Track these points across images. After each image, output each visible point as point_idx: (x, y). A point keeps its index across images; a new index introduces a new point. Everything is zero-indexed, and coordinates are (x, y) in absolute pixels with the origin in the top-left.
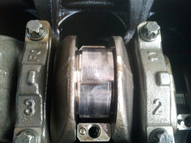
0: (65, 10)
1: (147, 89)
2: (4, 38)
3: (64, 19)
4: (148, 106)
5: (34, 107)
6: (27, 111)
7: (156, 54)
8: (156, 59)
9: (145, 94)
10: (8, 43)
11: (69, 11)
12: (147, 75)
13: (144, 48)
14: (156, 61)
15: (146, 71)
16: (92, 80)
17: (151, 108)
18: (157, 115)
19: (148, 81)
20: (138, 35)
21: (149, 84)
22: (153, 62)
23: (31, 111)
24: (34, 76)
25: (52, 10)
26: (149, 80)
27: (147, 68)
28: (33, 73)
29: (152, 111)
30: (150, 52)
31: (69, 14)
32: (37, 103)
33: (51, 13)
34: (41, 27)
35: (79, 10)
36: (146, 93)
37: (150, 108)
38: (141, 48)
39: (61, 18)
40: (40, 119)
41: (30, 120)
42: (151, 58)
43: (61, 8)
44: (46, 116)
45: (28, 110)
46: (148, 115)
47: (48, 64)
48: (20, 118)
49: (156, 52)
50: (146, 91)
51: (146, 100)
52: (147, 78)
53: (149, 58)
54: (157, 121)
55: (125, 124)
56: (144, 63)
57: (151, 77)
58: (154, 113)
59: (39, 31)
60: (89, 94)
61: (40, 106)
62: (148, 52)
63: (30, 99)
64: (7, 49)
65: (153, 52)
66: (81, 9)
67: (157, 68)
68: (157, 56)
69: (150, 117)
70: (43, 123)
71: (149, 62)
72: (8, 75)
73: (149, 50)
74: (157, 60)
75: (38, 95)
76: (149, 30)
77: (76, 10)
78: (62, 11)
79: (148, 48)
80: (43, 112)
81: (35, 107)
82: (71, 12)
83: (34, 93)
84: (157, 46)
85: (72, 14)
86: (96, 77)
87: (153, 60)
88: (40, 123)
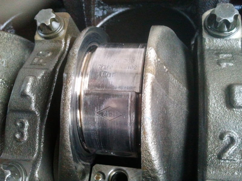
0: (107, 7)
1: (208, 112)
2: (7, 35)
3: (105, 20)
4: (209, 142)
5: (26, 130)
6: (18, 136)
7: (232, 56)
8: (231, 64)
9: (205, 121)
10: (13, 42)
11: (112, 8)
12: (210, 89)
13: (211, 48)
14: (230, 67)
15: (210, 82)
16: (103, 87)
17: (215, 148)
18: (225, 160)
19: (212, 99)
20: (203, 28)
21: (213, 105)
22: (224, 68)
23: (22, 135)
24: (29, 84)
25: (85, 4)
26: (214, 97)
27: (212, 78)
28: (28, 79)
29: (216, 152)
30: (222, 53)
31: (113, 12)
32: (32, 124)
33: (84, 8)
34: (53, 18)
35: (127, 7)
36: (207, 119)
37: (212, 148)
38: (207, 47)
39: (101, 18)
40: (34, 149)
41: (21, 150)
42: (222, 62)
43: (102, 5)
44: (44, 146)
45: (19, 133)
46: (209, 159)
47: (58, 70)
48: (8, 145)
49: (232, 53)
50: (207, 116)
51: (206, 132)
52: (211, 93)
53: (219, 63)
54: (226, 173)
55: (158, 169)
56: (208, 69)
57: (218, 93)
58: (220, 157)
59: (49, 23)
60: (97, 111)
61: (35, 129)
62: (218, 54)
63: (23, 119)
64: (10, 49)
65: (226, 53)
66: (129, 6)
67: (230, 78)
68: (233, 59)
69: (212, 163)
70: (38, 156)
71: (217, 68)
72: (3, 84)
73: (221, 50)
74: (232, 66)
75: (33, 113)
76: (218, 16)
77: (123, 7)
78: (104, 9)
79: (219, 48)
80: (40, 140)
81: (28, 131)
82: (116, 10)
83: (27, 108)
84: (234, 45)
85: (117, 13)
86: (110, 83)
87: (224, 65)
88: (33, 156)
